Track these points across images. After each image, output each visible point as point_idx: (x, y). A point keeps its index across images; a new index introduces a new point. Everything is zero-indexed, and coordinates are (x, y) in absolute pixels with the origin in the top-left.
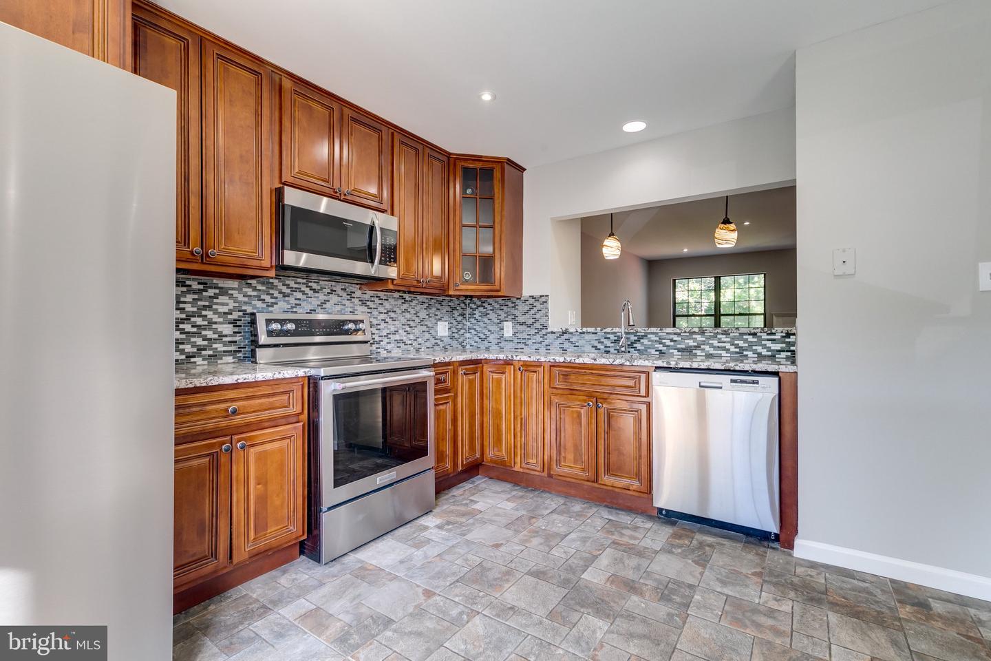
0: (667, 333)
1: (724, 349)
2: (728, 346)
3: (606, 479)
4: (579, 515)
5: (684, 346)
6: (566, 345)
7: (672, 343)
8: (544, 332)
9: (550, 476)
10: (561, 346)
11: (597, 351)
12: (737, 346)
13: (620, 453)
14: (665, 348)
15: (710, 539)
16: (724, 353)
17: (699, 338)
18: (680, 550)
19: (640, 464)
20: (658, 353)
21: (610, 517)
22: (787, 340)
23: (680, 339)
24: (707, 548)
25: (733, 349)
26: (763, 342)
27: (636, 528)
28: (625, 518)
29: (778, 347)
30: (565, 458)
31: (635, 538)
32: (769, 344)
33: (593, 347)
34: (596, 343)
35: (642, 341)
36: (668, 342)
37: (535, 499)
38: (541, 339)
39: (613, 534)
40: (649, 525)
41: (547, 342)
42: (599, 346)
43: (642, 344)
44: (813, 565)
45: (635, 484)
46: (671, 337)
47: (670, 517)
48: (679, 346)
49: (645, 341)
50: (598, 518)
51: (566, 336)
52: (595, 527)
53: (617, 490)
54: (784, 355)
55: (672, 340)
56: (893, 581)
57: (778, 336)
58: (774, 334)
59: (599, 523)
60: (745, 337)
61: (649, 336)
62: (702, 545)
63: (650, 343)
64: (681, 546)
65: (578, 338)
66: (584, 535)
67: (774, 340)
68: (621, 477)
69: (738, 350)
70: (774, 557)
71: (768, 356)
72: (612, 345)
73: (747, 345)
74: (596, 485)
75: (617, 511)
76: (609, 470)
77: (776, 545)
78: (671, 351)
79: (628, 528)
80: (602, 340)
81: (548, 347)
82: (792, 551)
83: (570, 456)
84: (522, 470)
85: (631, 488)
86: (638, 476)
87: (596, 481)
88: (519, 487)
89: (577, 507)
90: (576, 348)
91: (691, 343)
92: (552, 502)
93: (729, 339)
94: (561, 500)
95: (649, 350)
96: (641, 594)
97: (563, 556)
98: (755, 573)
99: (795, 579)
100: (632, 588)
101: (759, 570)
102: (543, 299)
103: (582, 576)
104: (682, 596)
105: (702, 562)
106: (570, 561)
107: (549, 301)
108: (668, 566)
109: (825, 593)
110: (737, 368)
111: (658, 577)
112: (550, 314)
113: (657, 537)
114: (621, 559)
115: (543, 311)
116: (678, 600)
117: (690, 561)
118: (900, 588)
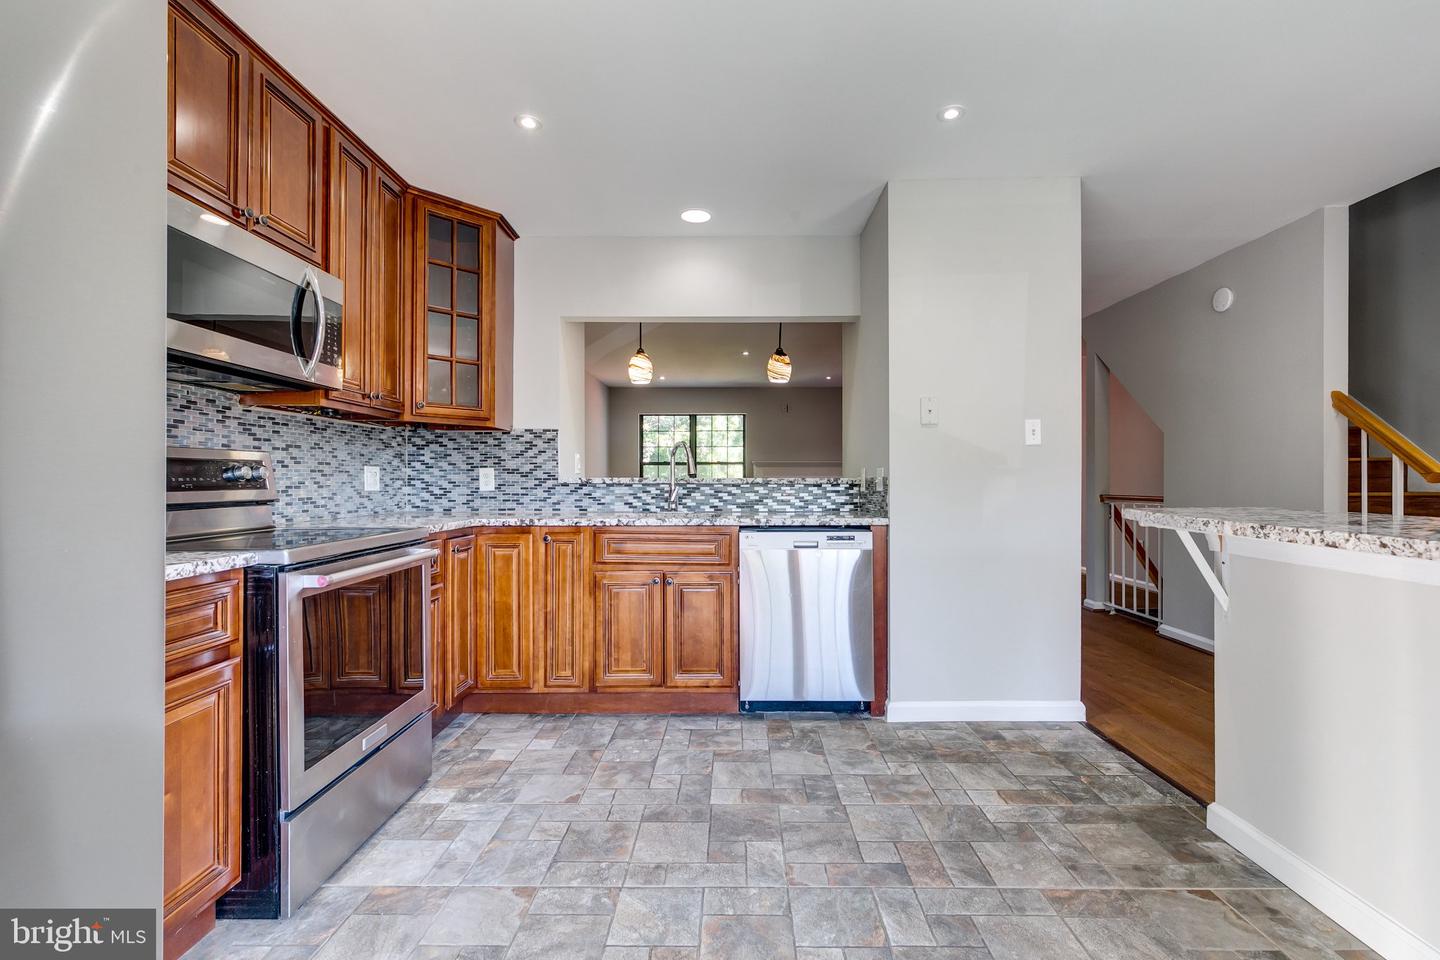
0: (725, 485)
1: (787, 503)
2: (793, 500)
3: (680, 679)
4: (650, 734)
5: (744, 501)
6: (586, 502)
7: (730, 498)
8: (550, 483)
9: (593, 689)
10: (579, 504)
11: (631, 510)
12: (802, 499)
13: (697, 641)
14: (722, 504)
15: (808, 725)
16: (788, 508)
17: (761, 490)
18: (788, 744)
19: (721, 651)
20: (713, 510)
21: (689, 727)
22: (851, 492)
23: (739, 491)
24: (811, 735)
25: (798, 503)
26: (828, 495)
27: (727, 733)
28: (708, 725)
29: (842, 499)
30: (617, 660)
31: (735, 744)
32: (833, 496)
33: (626, 504)
34: (631, 499)
35: (693, 494)
36: (725, 497)
37: (575, 727)
38: (546, 495)
39: (705, 746)
40: (737, 725)
41: (554, 499)
42: (636, 503)
43: (694, 500)
44: (907, 726)
45: (715, 678)
46: (729, 489)
47: (757, 709)
48: (738, 501)
49: (697, 495)
50: (677, 732)
51: (586, 490)
52: (679, 743)
53: (690, 690)
54: (848, 508)
55: (730, 494)
56: (969, 723)
57: (841, 488)
58: (838, 485)
59: (683, 737)
60: (810, 489)
61: (702, 488)
62: (803, 733)
63: (703, 498)
64: (785, 740)
65: (604, 491)
66: (675, 756)
67: (838, 492)
68: (698, 672)
69: (802, 504)
70: (872, 725)
71: (833, 510)
72: (654, 501)
73: (811, 498)
74: (663, 689)
75: (692, 718)
76: (683, 668)
77: (868, 715)
78: (729, 507)
79: (718, 734)
80: (639, 495)
81: (557, 507)
82: (883, 718)
83: (626, 657)
84: (546, 690)
85: (711, 684)
86: (720, 668)
87: (663, 683)
88: (539, 718)
89: (641, 725)
90: (600, 506)
91: (753, 497)
92: (604, 727)
93: (793, 492)
94: (614, 722)
95: (702, 507)
96: (787, 801)
97: (670, 786)
98: (869, 748)
99: (904, 743)
100: (773, 797)
101: (870, 743)
102: (549, 435)
103: (712, 802)
104: (827, 790)
105: (818, 749)
106: (683, 790)
107: (559, 439)
108: (792, 763)
109: (932, 748)
110: (833, 524)
111: (789, 778)
112: (560, 458)
113: (755, 736)
114: (739, 771)
115: (549, 453)
116: (825, 794)
117: (806, 752)
118: (977, 728)
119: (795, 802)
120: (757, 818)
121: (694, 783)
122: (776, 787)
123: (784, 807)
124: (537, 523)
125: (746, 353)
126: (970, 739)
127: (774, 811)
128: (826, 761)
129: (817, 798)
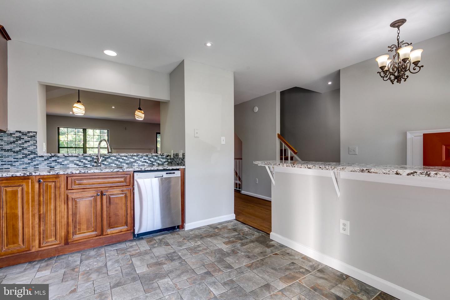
0: (121, 156)
1: (146, 162)
2: (147, 161)
3: (110, 231)
4: (99, 255)
5: (129, 162)
6: (53, 164)
7: (123, 161)
8: (32, 156)
9: (67, 243)
10: (50, 165)
11: (78, 167)
12: (151, 161)
13: (116, 215)
14: (120, 163)
15: (161, 237)
16: (146, 164)
17: (135, 158)
18: (156, 245)
19: (127, 218)
20: (116, 165)
21: (115, 249)
22: (167, 158)
23: (127, 158)
24: (163, 240)
25: (149, 162)
26: (160, 159)
27: (131, 247)
28: (123, 246)
29: (164, 160)
30: (80, 229)
31: (137, 250)
32: (161, 159)
33: (75, 164)
34: (78, 162)
35: (107, 160)
36: (121, 160)
37: (59, 261)
38: (30, 161)
39: (126, 253)
40: (134, 243)
41: (35, 163)
42: (80, 164)
43: (108, 162)
44: (192, 230)
45: (124, 228)
46: (123, 157)
47: (140, 236)
48: (126, 162)
49: (109, 160)
50: (111, 252)
51: (53, 159)
52: (114, 255)
53: (113, 235)
54: (166, 163)
55: (123, 159)
57: (164, 157)
58: (163, 156)
59: (114, 253)
60: (153, 157)
61: (111, 157)
62: (160, 240)
63: (112, 161)
64: (155, 244)
65: (64, 159)
66: (114, 260)
67: (163, 158)
68: (117, 227)
69: (151, 162)
70: (181, 232)
71: (162, 164)
72: (89, 163)
73: (154, 160)
74: (101, 237)
75: (115, 245)
76: (110, 226)
77: (178, 230)
78: (123, 164)
79: (128, 248)
80: (82, 160)
81: (37, 166)
82: (183, 229)
83: (84, 227)
84: (40, 249)
85: (123, 230)
86: (126, 224)
87: (102, 234)
88: (36, 263)
89: (92, 253)
90: (62, 166)
91: (132, 160)
92: (75, 258)
93: (148, 158)
94: (79, 255)
95: (111, 165)
96: (165, 264)
97: (117, 272)
98: (183, 239)
99: (193, 236)
100: (159, 264)
101: (183, 238)
102: (31, 134)
103: (137, 273)
104: (176, 256)
105: (167, 244)
106: (124, 272)
107: (38, 136)
108: (160, 251)
109: (201, 235)
110: (168, 169)
111: (162, 256)
112: (38, 144)
113: (143, 245)
114: (143, 259)
115: (31, 142)
116: (176, 258)
117: (164, 246)
118: (210, 226)
119: (168, 264)
120: (157, 272)
121: (127, 268)
122: (159, 260)
123: (164, 266)
124: (34, 174)
125: (113, 107)
126: (210, 230)
127: (162, 268)
128: (172, 247)
129: (174, 260)
